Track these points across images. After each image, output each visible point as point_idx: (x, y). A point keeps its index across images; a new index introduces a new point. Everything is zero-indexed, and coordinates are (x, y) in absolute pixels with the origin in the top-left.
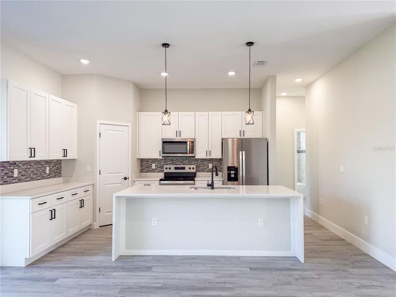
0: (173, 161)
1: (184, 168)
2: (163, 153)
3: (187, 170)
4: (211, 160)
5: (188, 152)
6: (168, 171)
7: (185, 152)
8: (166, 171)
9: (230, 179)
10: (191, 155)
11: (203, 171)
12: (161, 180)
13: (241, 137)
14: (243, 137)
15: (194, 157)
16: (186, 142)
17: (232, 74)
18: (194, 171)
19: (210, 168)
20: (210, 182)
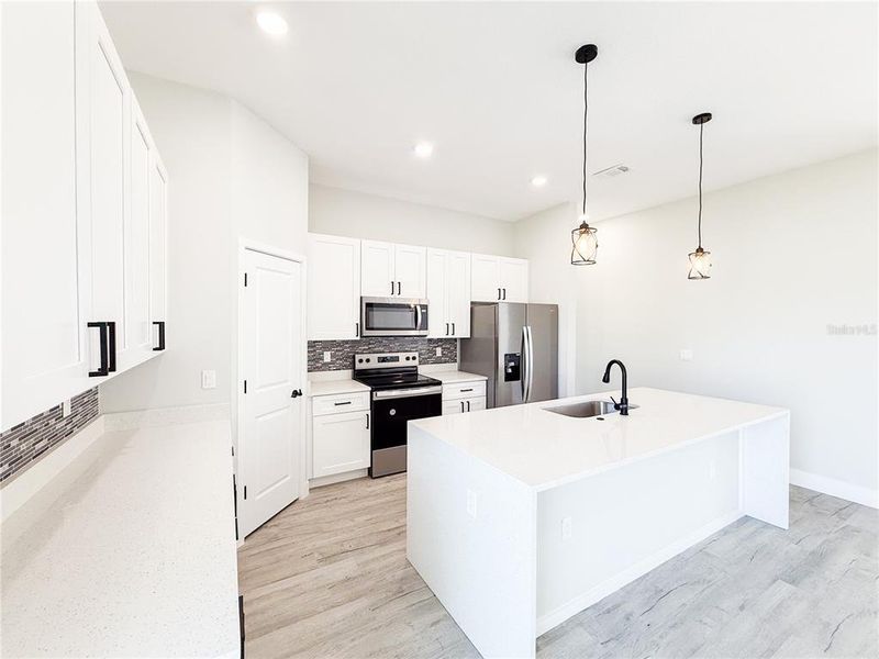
1: (397, 359)
2: (367, 329)
3: (402, 362)
4: (444, 342)
5: (418, 328)
6: (366, 366)
8: (358, 366)
10: (420, 333)
15: (426, 336)
17: (539, 181)
18: (415, 363)
19: (437, 355)
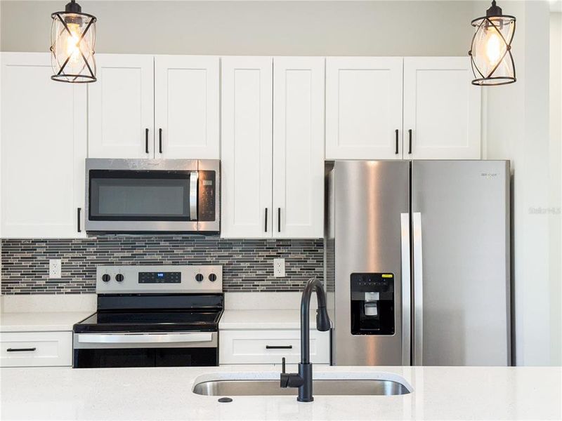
0: (133, 246)
1: (175, 278)
2: (91, 218)
3: (188, 284)
4: (281, 246)
5: (193, 215)
6: (113, 287)
7: (180, 213)
8: (102, 287)
9: (360, 324)
10: (203, 226)
11: (249, 286)
12: (80, 329)
13: (399, 157)
14: (407, 157)
15: (217, 233)
16: (183, 176)
18: (216, 287)
19: (276, 274)
20: (293, 369)
